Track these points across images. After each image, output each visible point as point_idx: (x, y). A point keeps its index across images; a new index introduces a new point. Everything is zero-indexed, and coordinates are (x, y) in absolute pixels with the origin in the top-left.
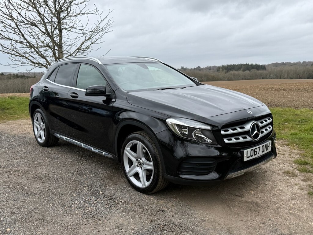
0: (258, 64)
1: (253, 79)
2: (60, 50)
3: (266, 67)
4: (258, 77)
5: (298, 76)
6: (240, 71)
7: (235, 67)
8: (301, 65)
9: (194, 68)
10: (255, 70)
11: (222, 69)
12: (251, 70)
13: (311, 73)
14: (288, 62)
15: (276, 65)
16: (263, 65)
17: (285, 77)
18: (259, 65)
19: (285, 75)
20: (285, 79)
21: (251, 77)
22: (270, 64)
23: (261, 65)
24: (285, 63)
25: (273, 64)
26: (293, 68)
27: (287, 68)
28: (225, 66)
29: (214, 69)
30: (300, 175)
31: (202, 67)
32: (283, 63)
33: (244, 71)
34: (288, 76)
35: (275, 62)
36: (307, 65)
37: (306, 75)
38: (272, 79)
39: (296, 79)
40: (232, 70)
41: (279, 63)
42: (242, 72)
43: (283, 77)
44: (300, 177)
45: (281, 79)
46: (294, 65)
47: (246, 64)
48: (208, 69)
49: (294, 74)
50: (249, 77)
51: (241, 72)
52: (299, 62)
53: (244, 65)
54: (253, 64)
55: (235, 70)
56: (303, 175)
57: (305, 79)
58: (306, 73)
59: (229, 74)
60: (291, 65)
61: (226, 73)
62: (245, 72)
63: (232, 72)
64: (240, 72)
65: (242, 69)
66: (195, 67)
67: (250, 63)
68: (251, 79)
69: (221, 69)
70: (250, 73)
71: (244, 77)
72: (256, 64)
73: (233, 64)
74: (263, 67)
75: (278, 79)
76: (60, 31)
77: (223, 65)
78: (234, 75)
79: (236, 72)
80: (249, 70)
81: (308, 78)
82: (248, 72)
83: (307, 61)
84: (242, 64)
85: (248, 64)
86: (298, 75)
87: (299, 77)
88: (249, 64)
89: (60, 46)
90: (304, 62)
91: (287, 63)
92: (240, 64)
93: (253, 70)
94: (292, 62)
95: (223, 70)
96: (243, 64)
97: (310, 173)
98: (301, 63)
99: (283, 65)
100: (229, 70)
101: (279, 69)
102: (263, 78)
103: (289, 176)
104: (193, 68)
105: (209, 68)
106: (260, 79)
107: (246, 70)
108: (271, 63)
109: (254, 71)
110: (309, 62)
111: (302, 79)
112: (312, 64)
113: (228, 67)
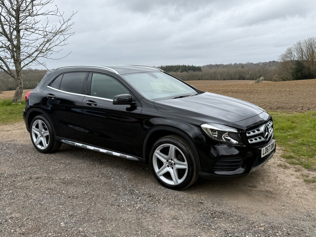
1: (190, 80)
2: (19, 51)
3: (202, 69)
4: (194, 78)
5: (231, 77)
6: (178, 72)
7: (174, 68)
8: (233, 67)
10: (192, 71)
13: (242, 75)
14: (221, 64)
15: (210, 66)
16: (199, 67)
17: (219, 78)
18: (195, 66)
19: (219, 76)
20: (218, 80)
21: (188, 78)
22: (205, 66)
23: (197, 67)
24: (219, 65)
25: (207, 65)
26: (225, 70)
27: (220, 70)
28: (164, 67)
30: (291, 167)
32: (217, 64)
33: (181, 72)
34: (221, 78)
35: (210, 64)
36: (238, 67)
37: (238, 76)
38: (207, 80)
39: (229, 80)
40: (171, 71)
41: (213, 65)
43: (217, 78)
44: (292, 168)
45: (215, 80)
46: (226, 67)
47: (183, 66)
49: (226, 76)
50: (186, 78)
52: (231, 64)
53: (182, 66)
54: (190, 65)
55: (174, 71)
56: (294, 167)
58: (237, 74)
60: (224, 67)
62: (183, 73)
64: (178, 73)
65: (179, 70)
67: (187, 65)
68: (188, 80)
70: (187, 74)
71: (182, 77)
72: (193, 66)
73: (171, 65)
74: (199, 69)
75: (212, 80)
76: (18, 32)
77: (162, 66)
80: (187, 71)
81: (239, 79)
82: (185, 73)
83: (238, 63)
84: (180, 66)
85: (185, 65)
86: (231, 76)
87: (231, 78)
89: (18, 47)
90: (235, 64)
91: (220, 65)
92: (178, 65)
93: (190, 71)
94: (224, 64)
97: (298, 165)
98: (232, 65)
99: (217, 67)
100: (168, 71)
101: (213, 70)
102: (199, 79)
103: (283, 168)
106: (196, 80)
107: (183, 72)
108: (206, 65)
109: (191, 72)
110: (239, 64)
111: (234, 79)
112: (242, 66)
113: (166, 68)
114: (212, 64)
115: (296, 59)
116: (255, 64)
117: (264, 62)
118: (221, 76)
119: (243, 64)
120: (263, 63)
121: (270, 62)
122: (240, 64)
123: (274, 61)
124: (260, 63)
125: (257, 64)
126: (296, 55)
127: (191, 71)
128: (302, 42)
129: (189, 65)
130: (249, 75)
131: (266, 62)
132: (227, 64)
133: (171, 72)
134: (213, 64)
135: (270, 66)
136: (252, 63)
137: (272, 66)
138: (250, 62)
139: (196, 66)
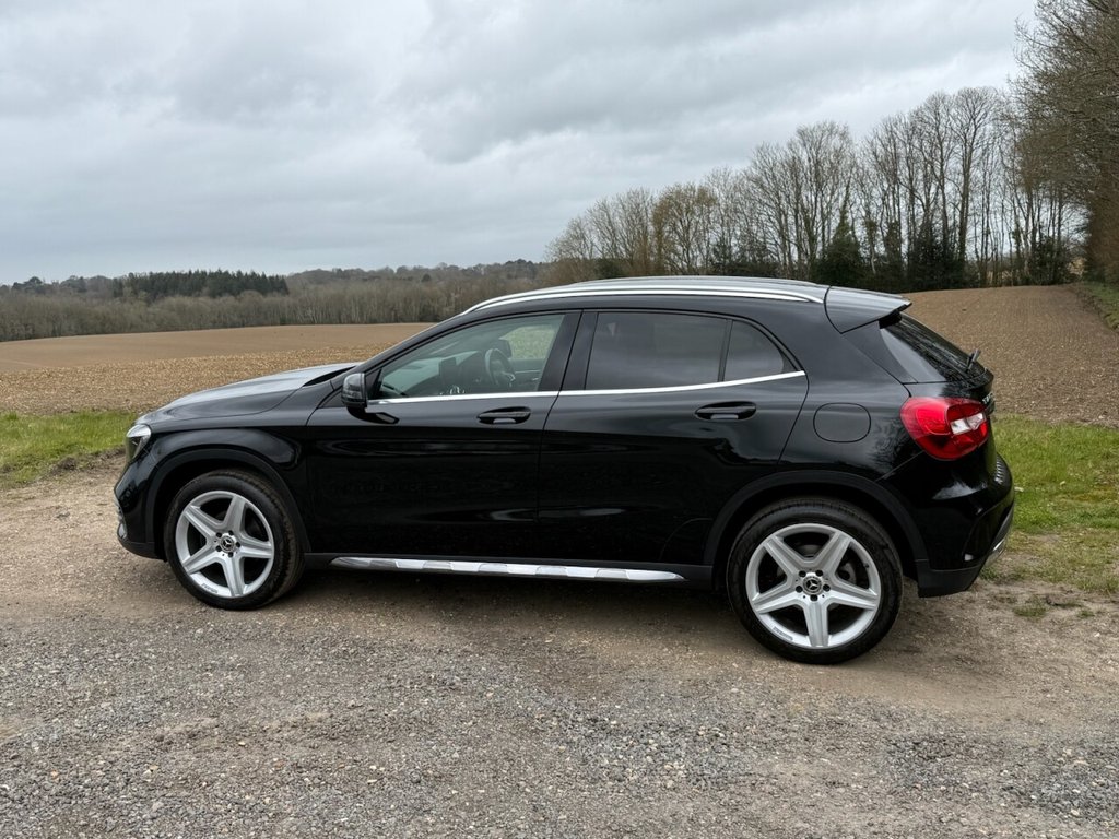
0: (259, 273)
3: (289, 286)
4: (266, 319)
5: (393, 313)
6: (199, 296)
7: (181, 281)
8: (395, 278)
9: (16, 284)
10: (255, 293)
11: (130, 289)
12: (242, 295)
13: (429, 306)
14: (355, 268)
15: (318, 277)
17: (354, 316)
18: (264, 276)
19: (353, 310)
21: (242, 316)
22: (298, 275)
23: (271, 278)
24: (346, 271)
25: (307, 273)
26: (373, 287)
27: (356, 288)
29: (97, 290)
31: (49, 282)
32: (340, 270)
33: (213, 295)
34: (361, 315)
36: (410, 279)
37: (416, 310)
38: (313, 323)
39: (386, 323)
40: (171, 291)
41: (327, 272)
42: (210, 301)
43: (349, 316)
45: (340, 322)
46: (374, 278)
47: (219, 273)
48: (74, 287)
49: (379, 308)
50: (236, 319)
51: (204, 301)
52: (387, 269)
53: (213, 275)
54: (243, 272)
55: (184, 294)
57: (412, 322)
58: (413, 303)
59: (162, 308)
60: (365, 280)
61: (148, 302)
62: (220, 300)
63: (175, 300)
64: (201, 299)
65: (205, 290)
66: (21, 282)
67: (233, 270)
69: (127, 290)
70: (237, 303)
72: (254, 274)
73: (170, 272)
74: (276, 285)
77: (131, 274)
78: (182, 310)
79: (188, 301)
80: (233, 294)
81: (421, 320)
82: (229, 300)
83: (410, 266)
84: (204, 273)
85: (227, 273)
86: (392, 309)
87: (396, 315)
88: (230, 272)
90: (402, 270)
91: (352, 270)
92: (197, 273)
93: (247, 292)
95: (135, 293)
96: (208, 272)
98: (392, 271)
99: (341, 278)
100: (160, 295)
101: (332, 290)
102: (283, 322)
104: (12, 285)
105: (77, 286)
107: (220, 295)
108: (301, 270)
109: (250, 297)
110: (415, 268)
111: (404, 322)
112: (426, 276)
113: (153, 282)
114: (324, 269)
115: (599, 255)
116: (464, 270)
117: (491, 263)
118: (361, 309)
119: (427, 269)
120: (489, 266)
121: (510, 262)
122: (417, 270)
123: (520, 261)
124: (480, 265)
125: (469, 269)
126: (595, 241)
127: (249, 291)
128: (609, 201)
129: (239, 273)
130: (453, 306)
131: (498, 262)
132: (375, 268)
133: (173, 295)
134: (328, 268)
135: (509, 277)
136: (456, 268)
137: (516, 277)
138: (449, 265)
139: (267, 276)
